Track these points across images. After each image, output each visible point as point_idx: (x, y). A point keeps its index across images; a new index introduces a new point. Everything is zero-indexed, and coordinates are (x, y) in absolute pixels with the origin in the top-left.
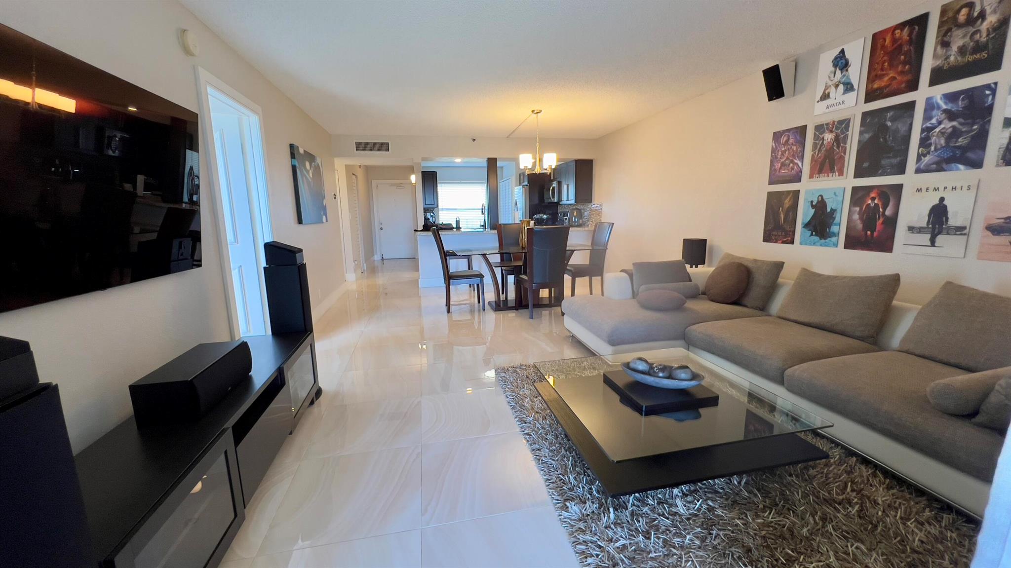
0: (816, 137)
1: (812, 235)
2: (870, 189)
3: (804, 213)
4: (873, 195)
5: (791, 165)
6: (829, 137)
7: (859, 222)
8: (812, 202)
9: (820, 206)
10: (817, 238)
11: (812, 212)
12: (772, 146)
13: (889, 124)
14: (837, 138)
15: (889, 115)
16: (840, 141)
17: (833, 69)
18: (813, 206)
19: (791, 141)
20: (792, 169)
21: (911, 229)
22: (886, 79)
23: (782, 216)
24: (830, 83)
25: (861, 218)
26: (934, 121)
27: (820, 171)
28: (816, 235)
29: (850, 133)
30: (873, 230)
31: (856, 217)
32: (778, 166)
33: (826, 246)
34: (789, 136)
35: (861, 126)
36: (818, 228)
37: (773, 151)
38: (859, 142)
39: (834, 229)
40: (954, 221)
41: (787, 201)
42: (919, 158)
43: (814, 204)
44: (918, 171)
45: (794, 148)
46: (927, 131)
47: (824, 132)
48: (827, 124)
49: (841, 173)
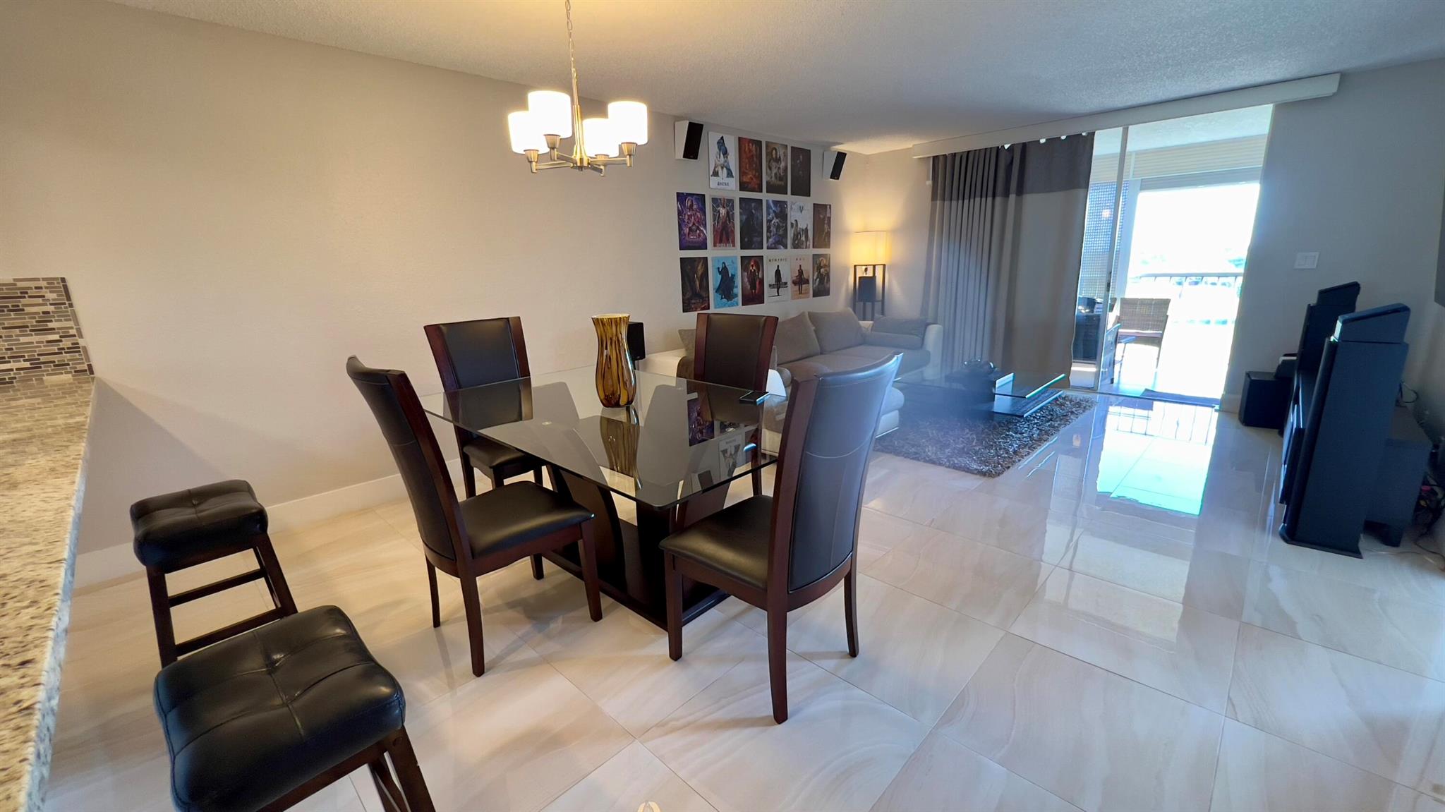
1: (722, 298)
2: (750, 258)
4: (752, 263)
5: (698, 231)
6: (723, 211)
7: (748, 284)
11: (719, 277)
13: (753, 211)
14: (728, 213)
15: (753, 205)
16: (730, 216)
17: (718, 150)
19: (695, 207)
20: (699, 235)
21: (770, 285)
22: (749, 177)
25: (749, 281)
26: (771, 216)
27: (721, 242)
29: (735, 211)
31: (746, 280)
35: (740, 208)
36: (726, 293)
38: (741, 221)
40: (783, 280)
42: (768, 238)
43: (720, 270)
44: (768, 248)
46: (769, 221)
47: (718, 206)
48: (720, 199)
49: (734, 246)
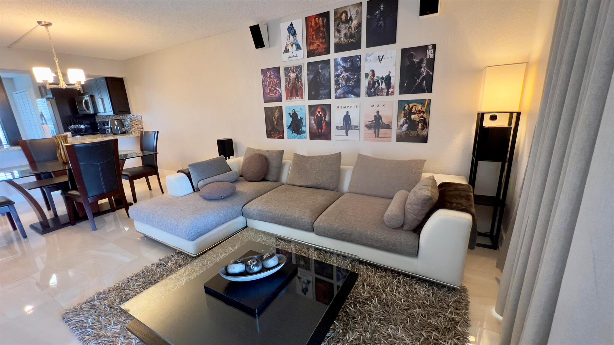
0: (286, 75)
3: (287, 120)
8: (290, 113)
9: (294, 115)
10: (296, 134)
12: (262, 78)
18: (291, 116)
23: (275, 122)
24: (288, 43)
28: (295, 133)
30: (322, 129)
32: (268, 91)
33: (301, 138)
34: (271, 72)
37: (263, 81)
39: (303, 129)
41: (276, 113)
45: (275, 80)
